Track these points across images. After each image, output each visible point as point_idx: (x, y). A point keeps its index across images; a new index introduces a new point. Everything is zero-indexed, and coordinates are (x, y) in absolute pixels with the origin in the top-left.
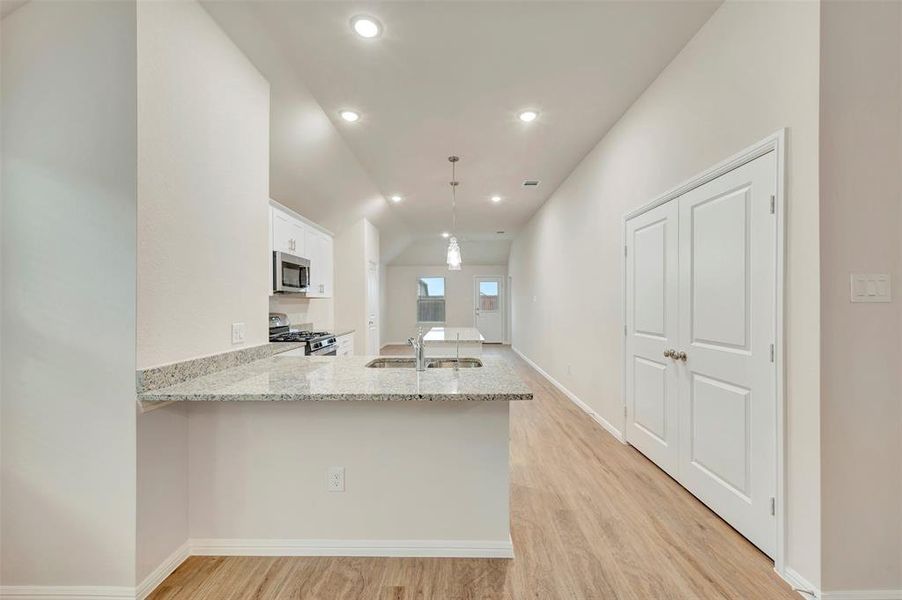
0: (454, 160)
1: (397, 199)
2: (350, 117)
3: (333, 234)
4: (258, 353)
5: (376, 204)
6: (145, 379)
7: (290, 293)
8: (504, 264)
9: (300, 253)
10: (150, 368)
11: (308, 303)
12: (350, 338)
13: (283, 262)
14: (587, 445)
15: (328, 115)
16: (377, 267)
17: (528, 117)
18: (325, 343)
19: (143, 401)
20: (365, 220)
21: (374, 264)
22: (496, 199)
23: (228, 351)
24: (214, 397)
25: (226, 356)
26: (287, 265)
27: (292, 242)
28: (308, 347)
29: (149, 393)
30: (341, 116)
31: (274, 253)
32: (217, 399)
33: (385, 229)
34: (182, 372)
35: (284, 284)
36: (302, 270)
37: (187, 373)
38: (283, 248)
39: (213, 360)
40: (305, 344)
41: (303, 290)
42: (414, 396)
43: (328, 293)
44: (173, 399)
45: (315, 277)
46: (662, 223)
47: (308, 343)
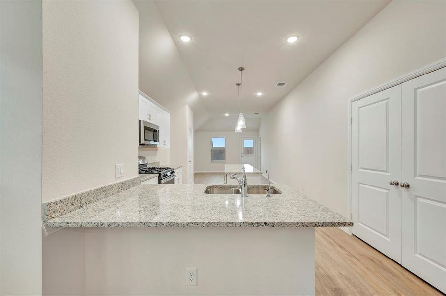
0: (241, 69)
1: (205, 94)
2: (186, 39)
3: (170, 112)
4: (133, 183)
5: (193, 96)
6: (49, 210)
7: (148, 145)
8: (257, 130)
9: (154, 122)
10: (53, 200)
11: (157, 151)
12: (180, 170)
13: (145, 127)
14: (329, 236)
15: (173, 38)
16: (193, 131)
17: (292, 40)
18: (169, 174)
19: (47, 227)
20: (187, 105)
21: (191, 130)
22: (259, 94)
23: (112, 183)
24: (103, 224)
25: (112, 186)
26: (146, 128)
27: (150, 115)
28: (159, 177)
29: (52, 221)
30: (180, 39)
31: (140, 121)
32: (105, 225)
33: (197, 111)
34: (79, 201)
35: (145, 140)
36: (155, 131)
37: (83, 201)
38: (144, 118)
39: (103, 190)
40: (158, 175)
41: (155, 143)
42: (260, 223)
43: (168, 145)
44: (70, 226)
45: (162, 136)
46: (385, 101)
47: (160, 174)
